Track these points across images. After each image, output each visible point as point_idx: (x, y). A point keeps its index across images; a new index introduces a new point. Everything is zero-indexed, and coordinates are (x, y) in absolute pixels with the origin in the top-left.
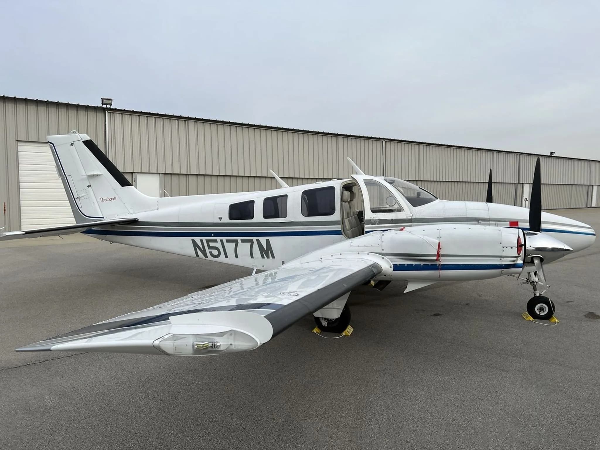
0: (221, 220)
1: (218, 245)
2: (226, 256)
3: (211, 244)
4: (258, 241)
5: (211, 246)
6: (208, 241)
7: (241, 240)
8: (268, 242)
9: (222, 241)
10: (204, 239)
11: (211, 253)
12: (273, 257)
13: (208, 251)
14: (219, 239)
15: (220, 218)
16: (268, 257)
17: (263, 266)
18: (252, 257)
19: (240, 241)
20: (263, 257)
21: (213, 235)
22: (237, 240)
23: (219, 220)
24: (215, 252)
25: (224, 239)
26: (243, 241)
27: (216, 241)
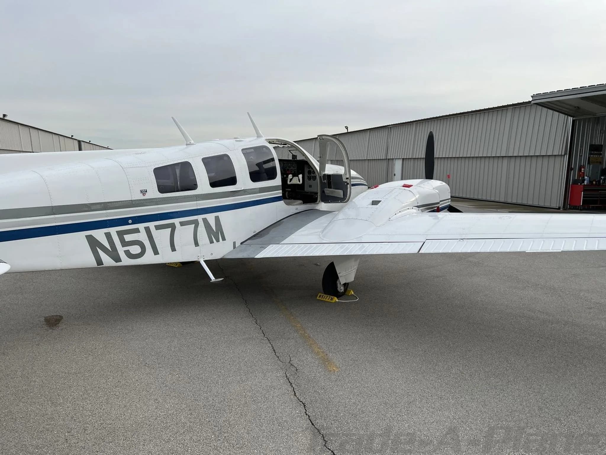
0: (144, 195)
1: (142, 236)
2: (156, 252)
3: (128, 238)
4: (205, 220)
5: (126, 241)
6: (120, 234)
7: (180, 222)
8: (217, 219)
9: (147, 230)
10: (113, 231)
11: (128, 253)
12: (224, 239)
13: (121, 250)
14: (141, 226)
15: (144, 192)
16: (218, 241)
17: (212, 254)
18: (197, 244)
19: (178, 225)
20: (212, 242)
21: (130, 221)
22: (174, 223)
23: (142, 195)
24: (135, 250)
25: (152, 225)
26: (182, 224)
27: (137, 231)
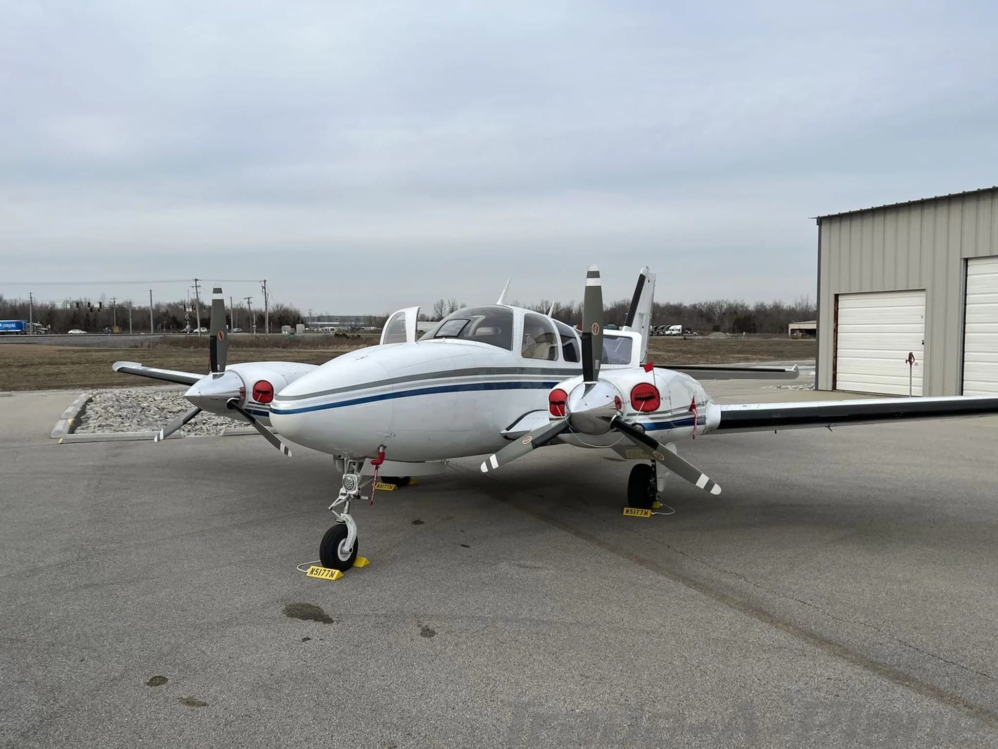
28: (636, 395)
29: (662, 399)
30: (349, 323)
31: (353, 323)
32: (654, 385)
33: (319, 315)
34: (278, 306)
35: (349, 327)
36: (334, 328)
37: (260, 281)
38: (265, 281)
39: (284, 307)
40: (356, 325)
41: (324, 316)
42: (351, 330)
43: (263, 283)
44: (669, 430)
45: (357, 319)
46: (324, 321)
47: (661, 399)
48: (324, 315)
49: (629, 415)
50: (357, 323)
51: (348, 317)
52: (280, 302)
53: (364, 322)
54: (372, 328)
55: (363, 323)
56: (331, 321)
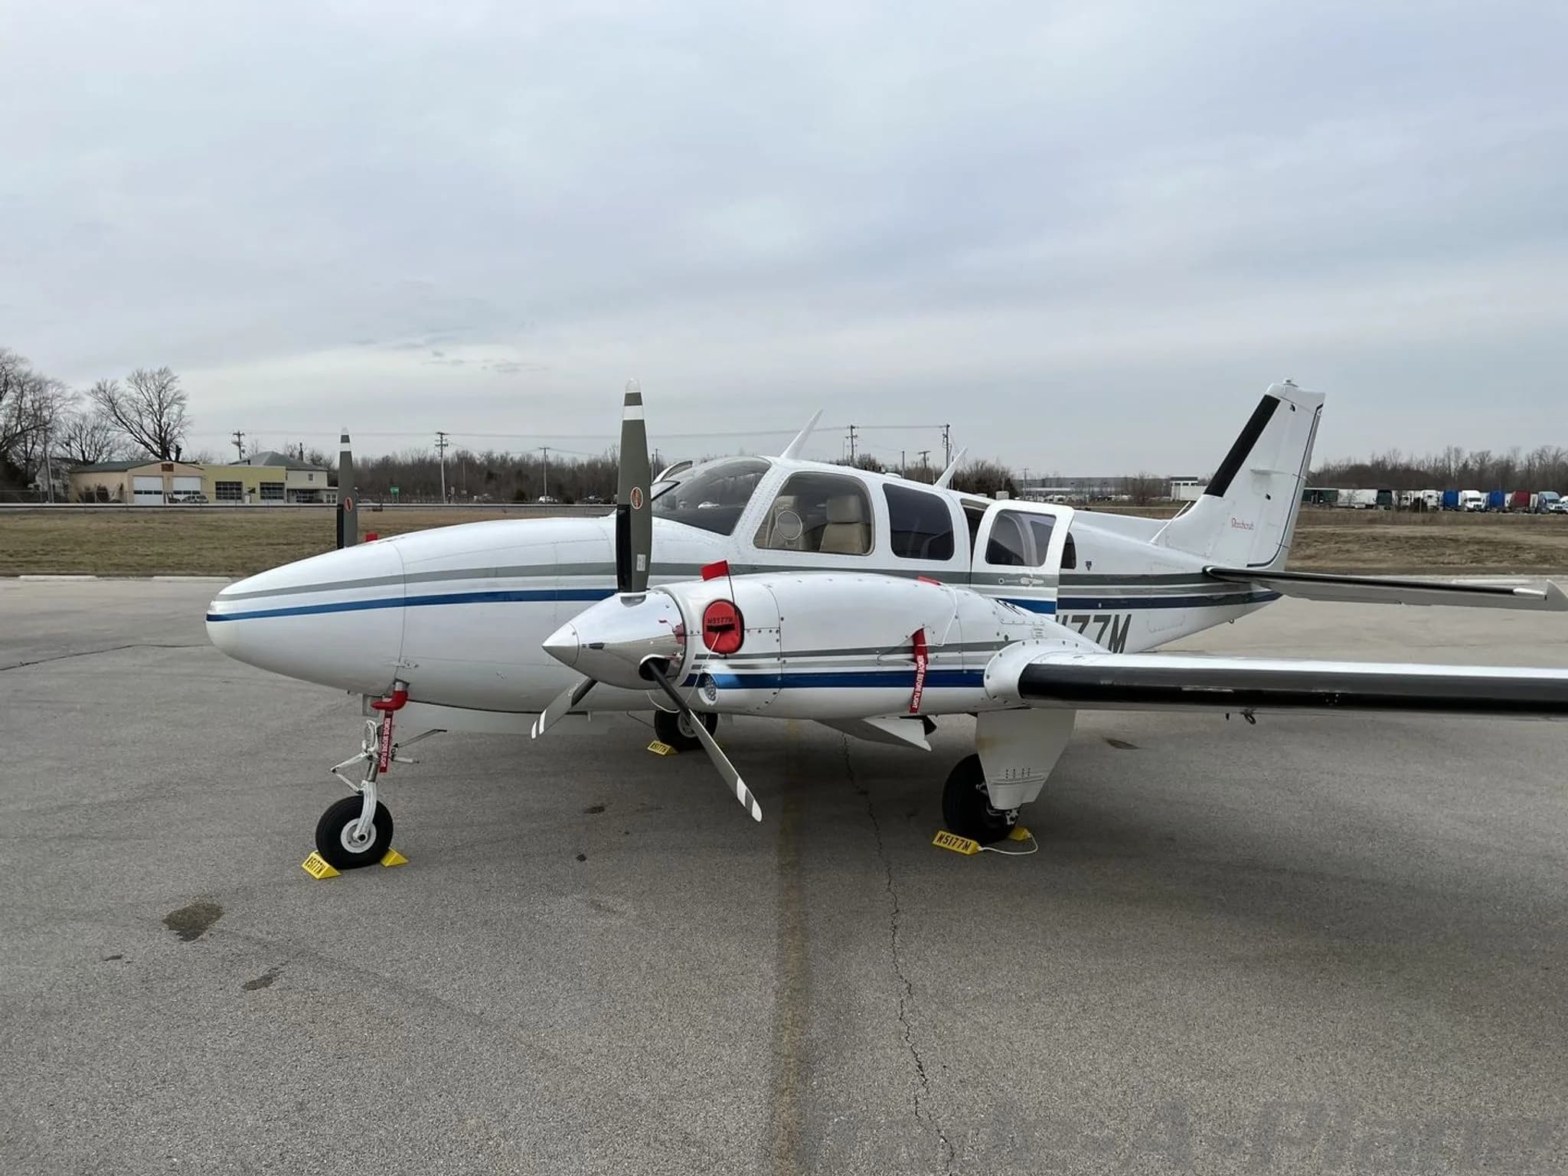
28: (710, 621)
29: (748, 630)
30: (1087, 489)
31: (1096, 489)
32: (732, 600)
33: (1042, 477)
34: (977, 464)
35: (1087, 496)
36: (1064, 497)
37: (941, 427)
38: (948, 426)
39: (987, 464)
40: (1101, 493)
41: (1051, 479)
42: (1090, 501)
43: (945, 429)
44: (776, 690)
45: (1105, 482)
46: (1050, 487)
47: (745, 632)
48: (1051, 476)
49: (698, 657)
50: (1104, 489)
51: (1089, 479)
52: (981, 458)
53: (1116, 486)
54: (1125, 497)
55: (1113, 489)
56: (1061, 487)
